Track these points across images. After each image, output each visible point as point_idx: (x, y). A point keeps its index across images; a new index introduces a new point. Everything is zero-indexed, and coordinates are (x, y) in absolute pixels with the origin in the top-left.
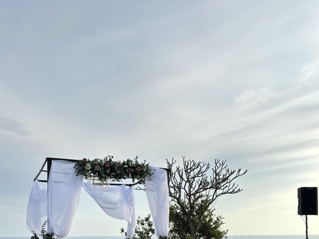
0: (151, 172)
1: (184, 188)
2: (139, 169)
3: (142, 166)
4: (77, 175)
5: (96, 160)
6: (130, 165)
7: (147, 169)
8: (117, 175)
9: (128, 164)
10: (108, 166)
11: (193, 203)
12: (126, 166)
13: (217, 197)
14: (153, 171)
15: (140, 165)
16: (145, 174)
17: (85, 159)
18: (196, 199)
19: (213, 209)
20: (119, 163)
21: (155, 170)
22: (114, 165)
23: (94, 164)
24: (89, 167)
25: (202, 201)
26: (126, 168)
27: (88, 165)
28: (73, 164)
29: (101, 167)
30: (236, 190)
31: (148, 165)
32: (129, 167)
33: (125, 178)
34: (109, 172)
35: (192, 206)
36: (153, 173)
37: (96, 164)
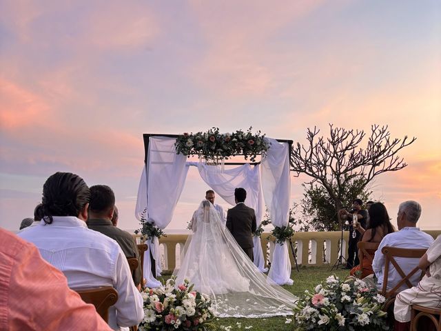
0: (267, 146)
1: (330, 166)
2: (251, 142)
3: (255, 139)
4: (178, 153)
5: (199, 133)
6: (241, 138)
7: (262, 142)
8: (225, 151)
9: (237, 137)
10: (213, 141)
11: (344, 185)
12: (235, 139)
13: (374, 175)
14: (270, 145)
15: (253, 138)
16: (259, 148)
17: (185, 134)
18: (347, 179)
19: (370, 191)
20: (227, 136)
21: (271, 144)
22: (221, 138)
23: (196, 139)
24: (190, 142)
25: (355, 182)
26: (235, 142)
27: (190, 141)
28: (174, 141)
29: (205, 142)
30: (401, 165)
31: (263, 136)
32: (239, 140)
33: (234, 155)
34: (214, 148)
35: (342, 188)
36: (269, 147)
37: (198, 139)
